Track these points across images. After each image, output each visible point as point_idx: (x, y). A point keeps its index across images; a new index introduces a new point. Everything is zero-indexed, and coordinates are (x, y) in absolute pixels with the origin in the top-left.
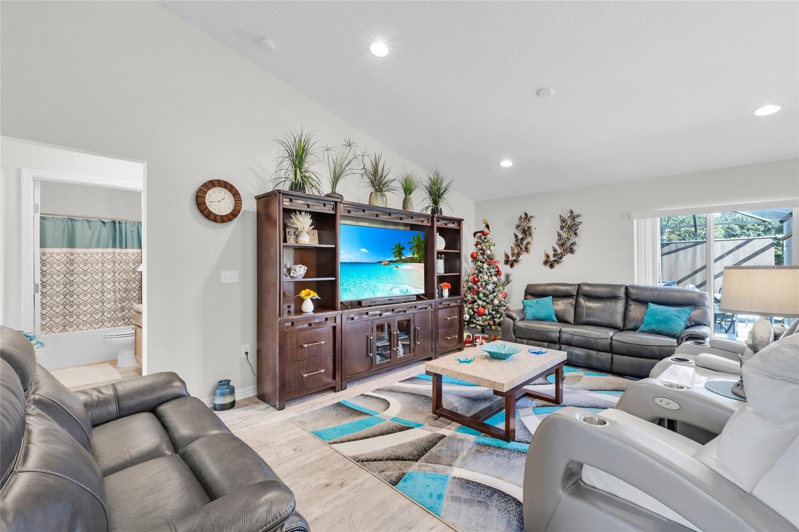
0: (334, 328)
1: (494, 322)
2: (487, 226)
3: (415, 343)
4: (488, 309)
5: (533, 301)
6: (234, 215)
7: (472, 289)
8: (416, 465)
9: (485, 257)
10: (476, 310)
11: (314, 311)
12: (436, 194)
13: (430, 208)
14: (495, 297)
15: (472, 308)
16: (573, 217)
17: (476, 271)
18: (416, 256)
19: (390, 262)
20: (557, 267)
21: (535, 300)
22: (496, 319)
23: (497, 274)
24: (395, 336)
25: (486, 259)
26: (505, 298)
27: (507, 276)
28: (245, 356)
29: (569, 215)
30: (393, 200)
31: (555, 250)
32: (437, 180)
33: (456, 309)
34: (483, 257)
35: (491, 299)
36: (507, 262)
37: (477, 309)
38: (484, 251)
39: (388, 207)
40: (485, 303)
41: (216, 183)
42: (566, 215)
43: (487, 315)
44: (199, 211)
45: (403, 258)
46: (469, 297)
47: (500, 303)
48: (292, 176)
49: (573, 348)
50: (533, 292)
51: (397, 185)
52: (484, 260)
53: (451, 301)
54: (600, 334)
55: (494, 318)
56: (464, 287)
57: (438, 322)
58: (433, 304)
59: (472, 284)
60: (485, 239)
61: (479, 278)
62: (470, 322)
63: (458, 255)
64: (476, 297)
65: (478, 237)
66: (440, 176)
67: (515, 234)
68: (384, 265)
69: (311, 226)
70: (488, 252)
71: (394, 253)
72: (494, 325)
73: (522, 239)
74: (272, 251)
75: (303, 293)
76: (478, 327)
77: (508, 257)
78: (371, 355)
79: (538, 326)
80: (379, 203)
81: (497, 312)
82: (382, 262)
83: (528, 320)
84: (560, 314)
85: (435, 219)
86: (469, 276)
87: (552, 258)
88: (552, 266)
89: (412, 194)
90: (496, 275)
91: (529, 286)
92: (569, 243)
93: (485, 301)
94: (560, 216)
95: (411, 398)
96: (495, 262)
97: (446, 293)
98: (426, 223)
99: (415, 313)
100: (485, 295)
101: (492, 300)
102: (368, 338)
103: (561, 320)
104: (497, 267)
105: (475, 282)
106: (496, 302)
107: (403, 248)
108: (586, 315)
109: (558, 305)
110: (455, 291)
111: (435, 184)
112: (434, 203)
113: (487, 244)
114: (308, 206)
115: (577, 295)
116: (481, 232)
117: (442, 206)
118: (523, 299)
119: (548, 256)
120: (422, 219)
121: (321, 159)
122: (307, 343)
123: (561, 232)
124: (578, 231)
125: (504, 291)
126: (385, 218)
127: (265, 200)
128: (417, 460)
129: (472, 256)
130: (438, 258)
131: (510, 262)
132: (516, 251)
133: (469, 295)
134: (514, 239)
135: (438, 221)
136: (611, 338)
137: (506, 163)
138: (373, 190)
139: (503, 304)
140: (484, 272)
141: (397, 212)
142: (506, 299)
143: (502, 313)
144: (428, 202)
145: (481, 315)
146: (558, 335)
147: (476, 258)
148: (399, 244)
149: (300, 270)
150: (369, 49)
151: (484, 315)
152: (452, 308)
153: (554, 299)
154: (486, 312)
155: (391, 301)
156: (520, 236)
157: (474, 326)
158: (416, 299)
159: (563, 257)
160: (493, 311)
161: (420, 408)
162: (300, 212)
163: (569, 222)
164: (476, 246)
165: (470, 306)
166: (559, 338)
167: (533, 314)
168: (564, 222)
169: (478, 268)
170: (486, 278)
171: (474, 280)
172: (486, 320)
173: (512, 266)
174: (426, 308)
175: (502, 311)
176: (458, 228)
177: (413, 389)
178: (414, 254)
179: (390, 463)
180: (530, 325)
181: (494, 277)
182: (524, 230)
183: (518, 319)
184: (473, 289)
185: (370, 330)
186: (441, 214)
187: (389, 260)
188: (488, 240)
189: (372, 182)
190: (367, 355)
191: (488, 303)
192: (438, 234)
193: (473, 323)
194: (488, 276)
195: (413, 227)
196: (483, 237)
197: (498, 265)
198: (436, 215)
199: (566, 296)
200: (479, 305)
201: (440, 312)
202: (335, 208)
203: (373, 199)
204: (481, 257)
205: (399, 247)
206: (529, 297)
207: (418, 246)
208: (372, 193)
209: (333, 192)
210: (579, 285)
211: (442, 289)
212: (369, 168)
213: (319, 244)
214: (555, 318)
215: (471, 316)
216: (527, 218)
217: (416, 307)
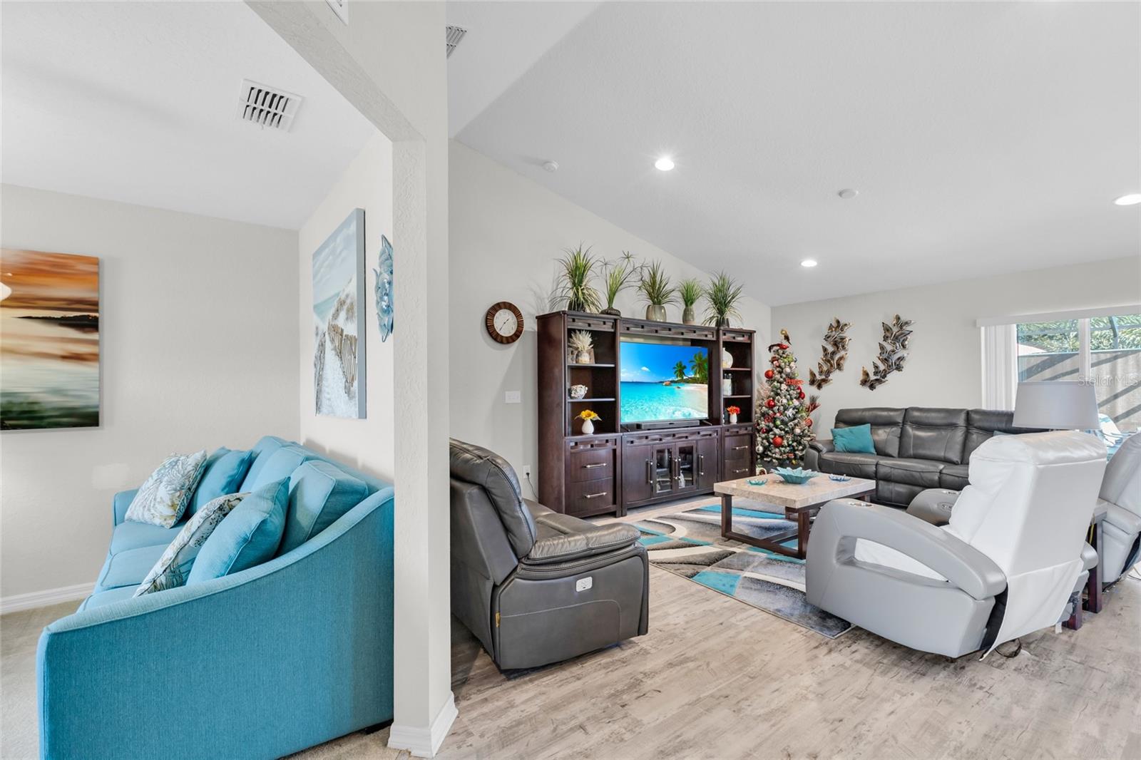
0: (614, 451)
1: (795, 455)
2: (787, 338)
3: (698, 474)
4: (788, 440)
5: (846, 430)
6: (517, 335)
7: (766, 416)
8: (708, 569)
9: (784, 376)
10: (771, 441)
11: (594, 433)
12: (721, 302)
13: (715, 319)
14: (796, 425)
15: (767, 439)
16: (900, 323)
17: (772, 393)
18: (698, 376)
19: (672, 382)
20: (879, 388)
21: (847, 429)
22: (797, 452)
23: (799, 397)
24: (677, 465)
25: (785, 379)
26: (809, 426)
27: (813, 400)
28: (526, 476)
29: (895, 322)
30: (673, 312)
31: (876, 367)
32: (723, 285)
33: (747, 438)
34: (781, 375)
35: (791, 427)
36: (812, 382)
37: (773, 439)
38: (782, 369)
39: (667, 321)
40: (783, 432)
41: (502, 306)
42: (891, 322)
43: (786, 447)
44: (488, 334)
45: (685, 378)
46: (763, 425)
47: (803, 432)
48: (571, 294)
49: (893, 484)
50: (846, 419)
51: (677, 295)
52: (782, 380)
53: (740, 428)
54: (927, 467)
55: (795, 450)
56: (756, 413)
57: (724, 453)
58: (719, 430)
59: (766, 409)
60: (783, 353)
61: (776, 401)
62: (764, 455)
63: (749, 375)
64: (771, 425)
65: (774, 351)
66: (726, 280)
67: (823, 347)
68: (666, 385)
69: (590, 345)
70: (788, 370)
71: (675, 372)
72: (795, 459)
73: (833, 353)
74: (556, 371)
75: (584, 414)
76: (774, 460)
77: (815, 375)
78: (652, 482)
79: (849, 458)
80: (658, 318)
81: (800, 443)
82: (663, 382)
83: (838, 452)
84: (880, 446)
85: (721, 332)
86: (763, 399)
87: (872, 377)
88: (872, 387)
89: (694, 305)
90: (797, 398)
91: (841, 412)
92: (895, 357)
93: (784, 430)
94: (883, 323)
95: (697, 525)
96: (797, 382)
97: (734, 418)
98: (710, 337)
99: (700, 441)
100: (783, 422)
101: (793, 429)
102: (647, 464)
103: (881, 452)
104: (799, 388)
105: (770, 407)
106: (798, 431)
107: (685, 367)
108: (913, 446)
109: (878, 435)
110: (745, 416)
111: (720, 291)
112: (719, 313)
113: (786, 360)
114: (589, 325)
115: (903, 422)
116: (778, 345)
117: (728, 315)
118: (833, 427)
119: (867, 375)
120: (706, 333)
121: (599, 274)
122: (590, 464)
123: (885, 344)
124: (906, 343)
125: (809, 417)
126: (664, 333)
127: (544, 321)
128: (709, 565)
129: (767, 375)
130: (724, 378)
131: (817, 383)
132: (825, 368)
133: (763, 422)
134: (821, 354)
135: (725, 334)
136: (941, 472)
137: (809, 263)
138: (650, 302)
139: (806, 434)
140: (782, 395)
141: (678, 326)
142: (811, 427)
143: (805, 445)
144: (713, 312)
145: (778, 446)
146: (875, 469)
147: (772, 377)
148: (680, 362)
149: (580, 390)
150: (653, 165)
151: (783, 446)
152: (742, 437)
153: (874, 427)
154: (785, 442)
155: (671, 424)
156: (830, 349)
157: (769, 459)
158: (699, 424)
159: (888, 375)
160: (793, 441)
161: (708, 532)
162: (580, 331)
163: (895, 330)
164: (772, 362)
165: (764, 435)
166: (876, 472)
167: (844, 445)
168: (888, 330)
169: (775, 389)
170: (785, 401)
171: (769, 403)
172: (785, 453)
173: (819, 387)
174: (710, 435)
175: (806, 443)
176: (749, 342)
177: (699, 519)
178: (695, 374)
179: (683, 565)
180: (839, 457)
181: (795, 400)
182: (836, 341)
183: (825, 450)
184: (768, 415)
185: (650, 455)
186: (728, 325)
187: (670, 380)
188: (787, 355)
189: (649, 293)
190: (647, 482)
191: (787, 432)
192: (724, 349)
193: (767, 456)
194: (788, 400)
195: (695, 342)
196: (781, 352)
197: (800, 385)
198: (722, 328)
199: (889, 423)
200: (775, 434)
201: (727, 439)
202: (615, 325)
203: (650, 313)
204: (778, 376)
205: (681, 365)
206: (841, 425)
207: (700, 366)
208: (649, 306)
209: (610, 308)
210: (906, 410)
211: (729, 415)
212: (647, 278)
213: (596, 363)
214: (873, 450)
215: (766, 448)
216: (839, 326)
217: (699, 433)
